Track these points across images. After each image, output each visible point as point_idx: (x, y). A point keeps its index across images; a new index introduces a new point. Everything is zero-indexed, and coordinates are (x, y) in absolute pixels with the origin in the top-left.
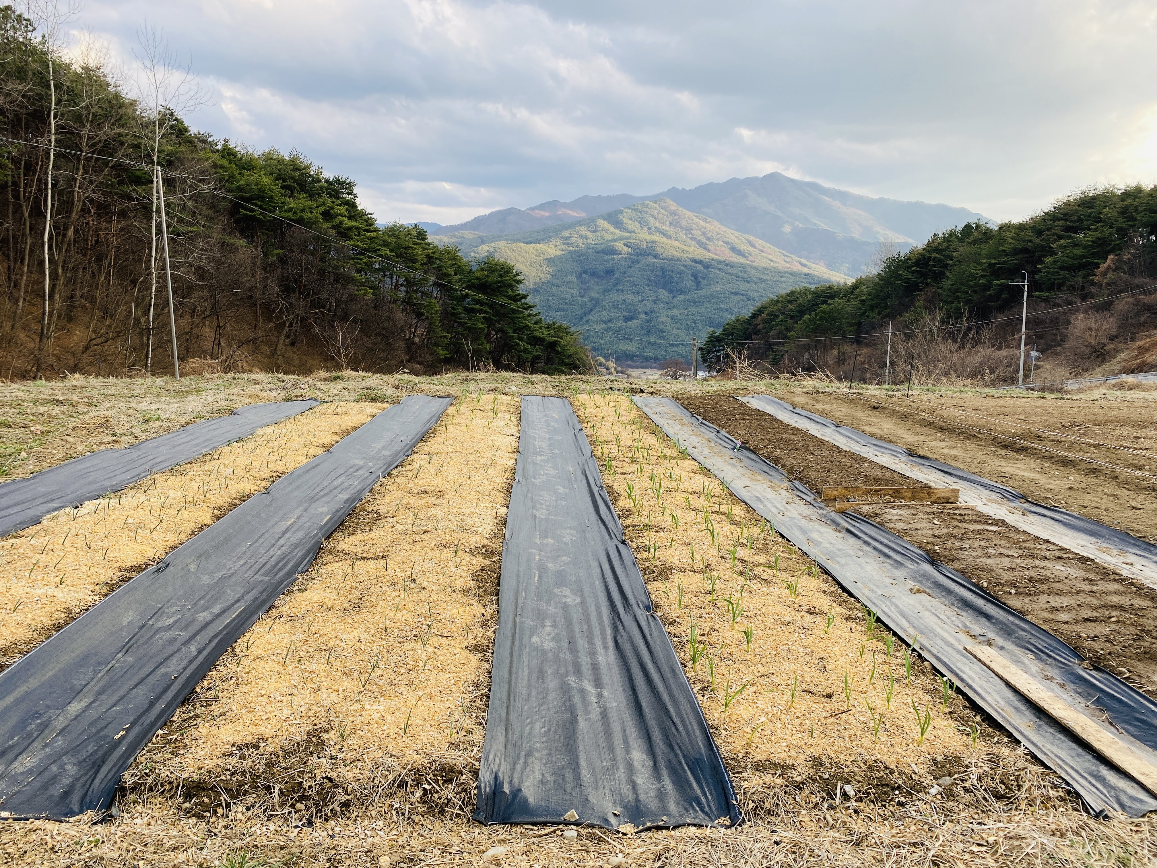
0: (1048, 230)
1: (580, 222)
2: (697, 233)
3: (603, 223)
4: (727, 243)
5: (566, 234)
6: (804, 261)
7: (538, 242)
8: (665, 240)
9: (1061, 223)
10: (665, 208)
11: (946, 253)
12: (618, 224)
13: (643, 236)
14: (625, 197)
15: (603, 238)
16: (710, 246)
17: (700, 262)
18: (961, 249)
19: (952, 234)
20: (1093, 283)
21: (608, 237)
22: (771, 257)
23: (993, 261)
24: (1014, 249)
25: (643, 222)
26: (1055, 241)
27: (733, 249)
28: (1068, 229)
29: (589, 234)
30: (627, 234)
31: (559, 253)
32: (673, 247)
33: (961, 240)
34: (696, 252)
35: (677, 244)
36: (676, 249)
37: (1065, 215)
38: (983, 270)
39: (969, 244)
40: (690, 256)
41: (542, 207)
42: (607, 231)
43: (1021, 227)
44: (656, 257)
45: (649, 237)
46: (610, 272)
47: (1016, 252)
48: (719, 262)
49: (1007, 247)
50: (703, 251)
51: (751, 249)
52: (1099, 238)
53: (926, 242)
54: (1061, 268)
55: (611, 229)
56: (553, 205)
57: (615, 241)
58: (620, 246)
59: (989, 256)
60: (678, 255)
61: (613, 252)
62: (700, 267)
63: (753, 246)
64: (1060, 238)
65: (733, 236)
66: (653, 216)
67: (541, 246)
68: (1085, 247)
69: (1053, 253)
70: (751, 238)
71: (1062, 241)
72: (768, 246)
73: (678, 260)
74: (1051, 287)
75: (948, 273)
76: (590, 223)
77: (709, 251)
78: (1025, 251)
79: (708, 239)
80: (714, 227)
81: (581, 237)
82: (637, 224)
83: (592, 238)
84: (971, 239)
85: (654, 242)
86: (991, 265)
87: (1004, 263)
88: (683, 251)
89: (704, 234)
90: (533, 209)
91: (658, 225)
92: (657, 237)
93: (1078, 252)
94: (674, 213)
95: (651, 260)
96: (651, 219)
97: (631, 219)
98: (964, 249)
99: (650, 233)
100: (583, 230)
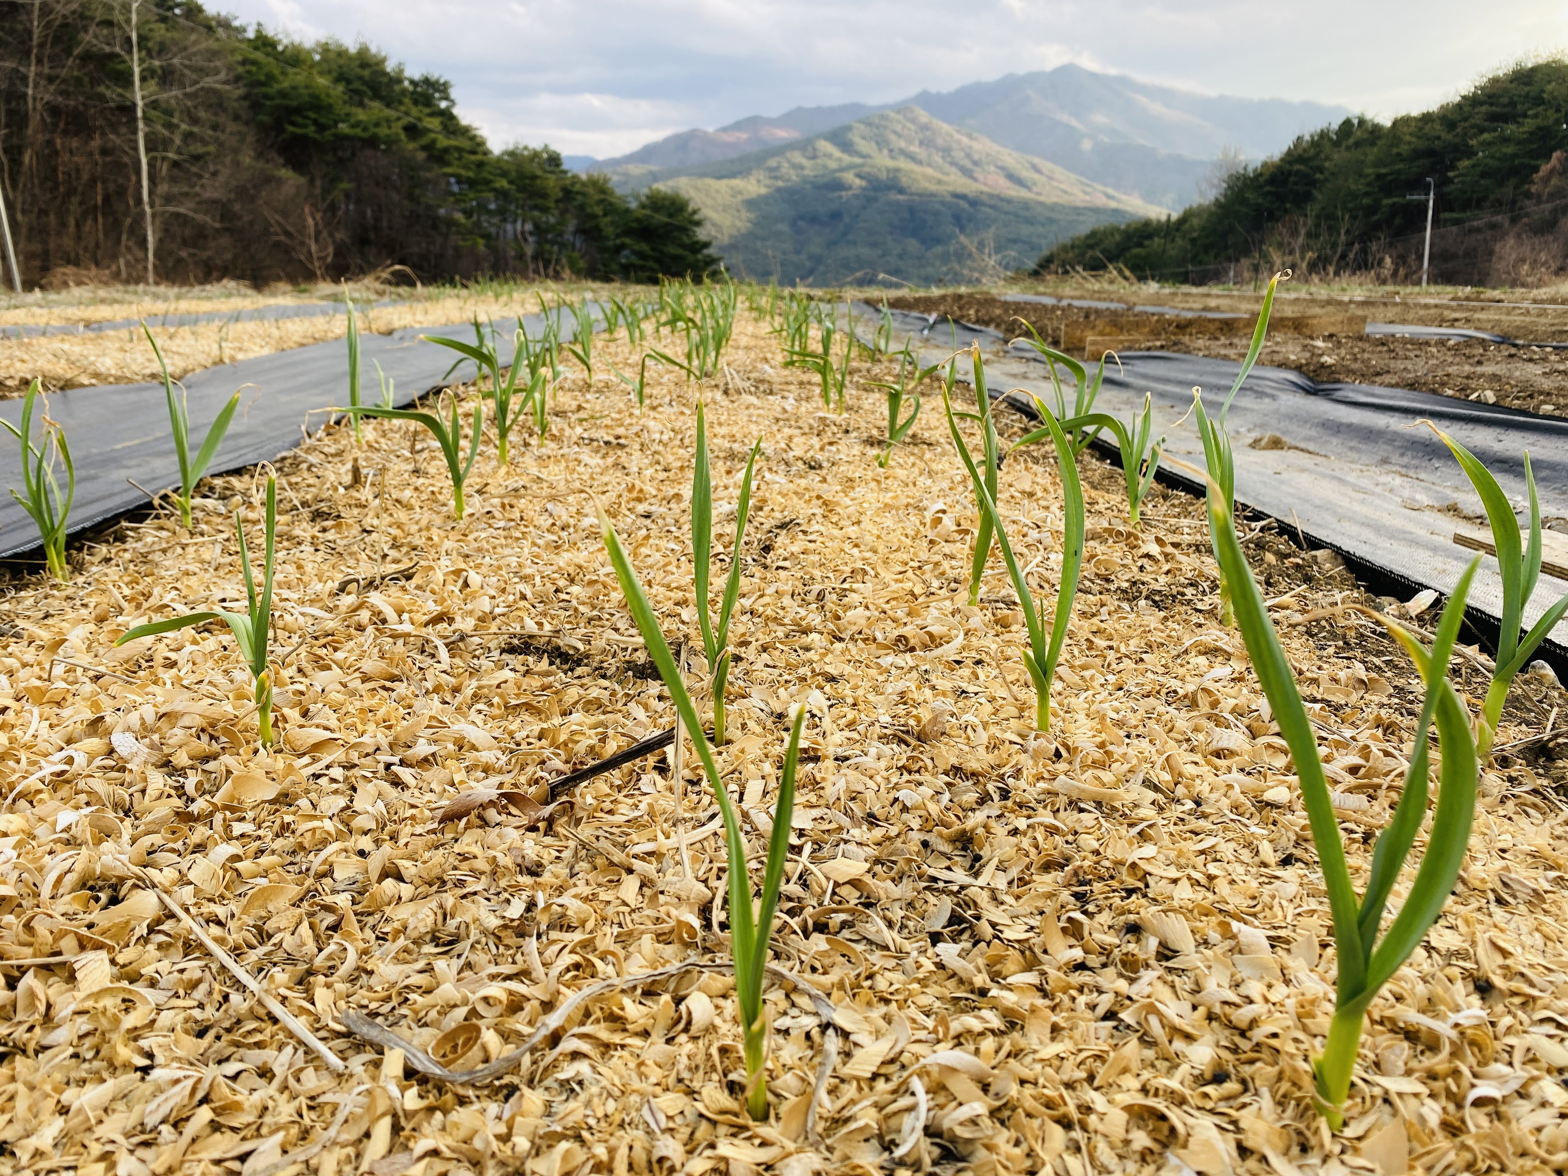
0: (1465, 120)
1: (791, 146)
2: (959, 155)
3: (825, 146)
4: (1002, 168)
5: (772, 162)
6: (1110, 191)
7: (732, 175)
8: (912, 166)
9: (1484, 109)
10: (913, 121)
11: (1315, 163)
12: (846, 147)
13: (882, 161)
14: (854, 108)
15: (825, 167)
16: (979, 175)
17: (964, 197)
18: (1336, 156)
19: (1323, 135)
20: (1528, 195)
21: (833, 165)
22: (1064, 186)
23: (1383, 171)
24: (1414, 151)
25: (881, 143)
26: (1475, 136)
27: (1011, 177)
28: (1495, 118)
29: (805, 162)
30: (858, 160)
31: (763, 191)
32: (925, 176)
33: (1337, 144)
34: (957, 182)
35: (930, 171)
36: (929, 179)
37: (1490, 96)
38: (1368, 185)
39: (1348, 148)
40: (951, 188)
41: (738, 126)
42: (830, 156)
43: (1426, 118)
44: (901, 191)
45: (890, 163)
46: (836, 216)
47: (1416, 155)
48: (991, 196)
49: (1404, 149)
50: (968, 181)
51: (1036, 176)
52: (1540, 128)
53: (1285, 149)
54: (1483, 175)
55: (837, 153)
56: (753, 122)
57: (842, 170)
58: (849, 177)
59: (1379, 163)
60: (933, 188)
61: (838, 186)
62: (963, 204)
63: (1038, 171)
64: (1482, 131)
65: (1011, 158)
66: (895, 132)
67: (737, 182)
68: (1520, 142)
69: (1470, 153)
70: (1037, 160)
71: (1486, 136)
72: (1060, 172)
73: (932, 195)
74: (1466, 205)
75: (1316, 193)
76: (806, 146)
77: (975, 180)
78: (1430, 153)
79: (975, 163)
80: (983, 146)
81: (795, 166)
82: (873, 145)
83: (810, 168)
84: (1351, 141)
85: (897, 170)
86: (1379, 177)
87: (1399, 172)
88: (939, 182)
89: (968, 156)
90: (724, 129)
91: (903, 145)
92: (902, 164)
93: (1509, 150)
94: (925, 128)
95: (894, 196)
96: (892, 137)
97: (864, 138)
98: (1339, 156)
99: (893, 158)
100: (797, 157)
